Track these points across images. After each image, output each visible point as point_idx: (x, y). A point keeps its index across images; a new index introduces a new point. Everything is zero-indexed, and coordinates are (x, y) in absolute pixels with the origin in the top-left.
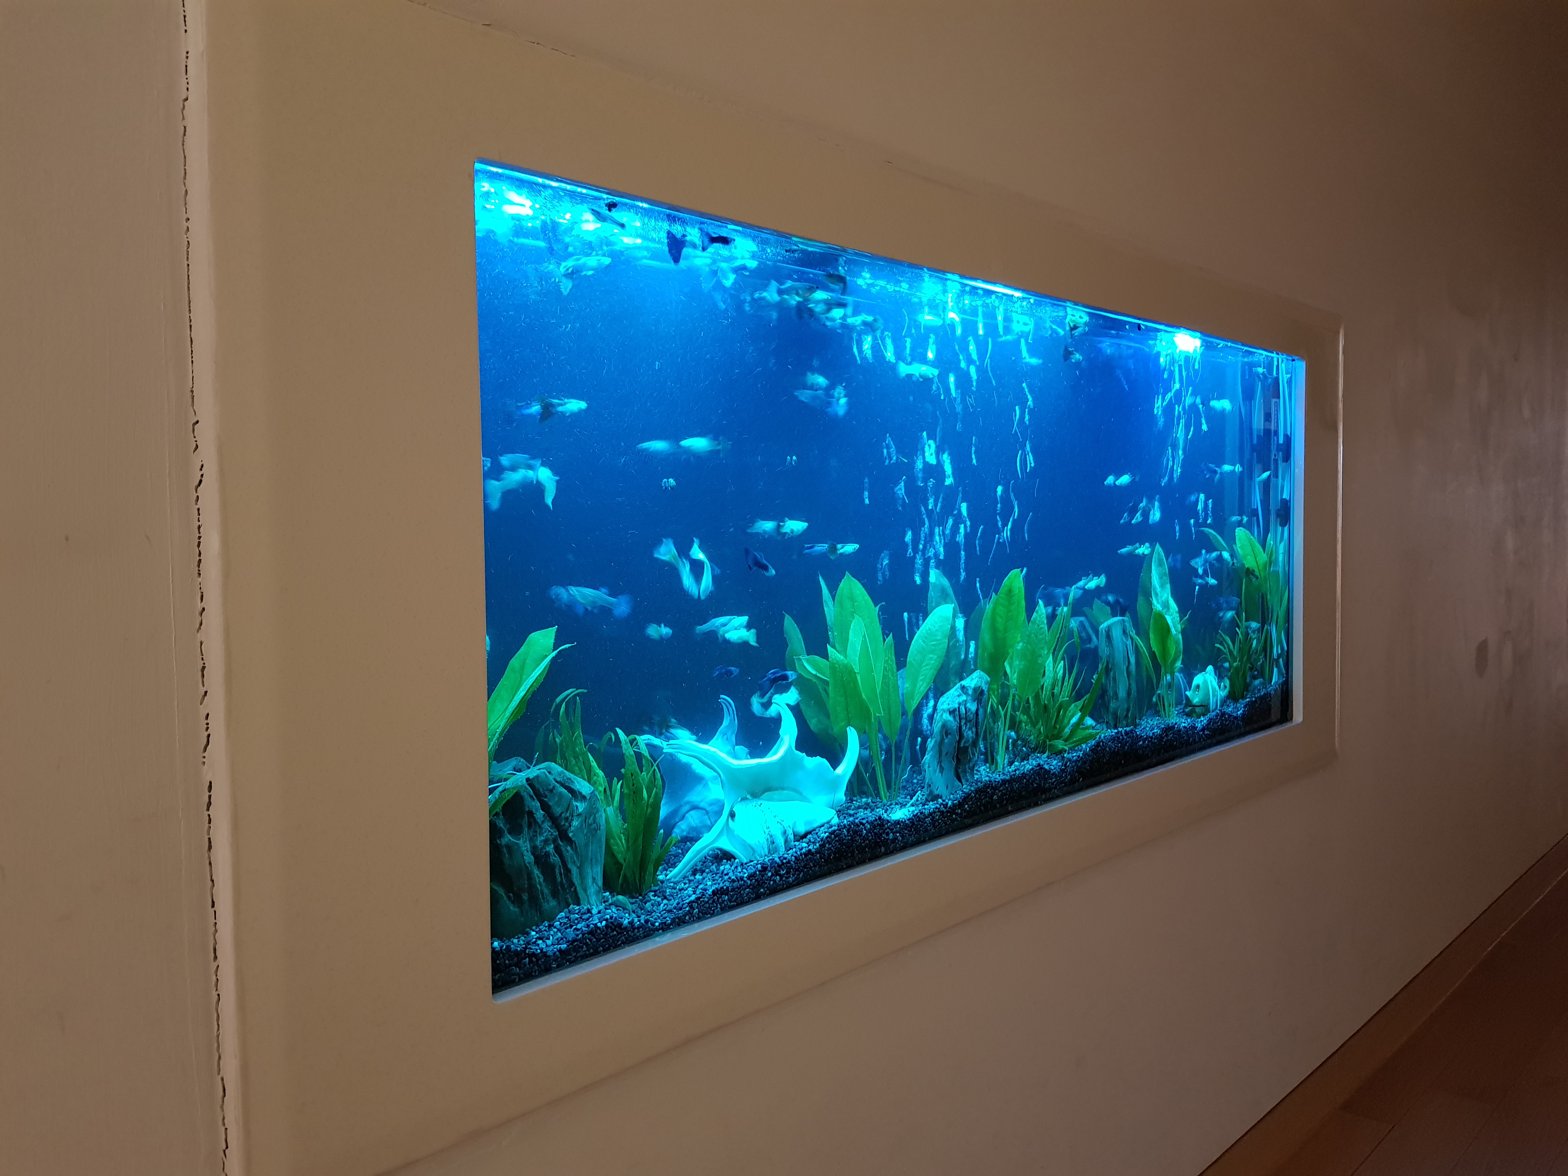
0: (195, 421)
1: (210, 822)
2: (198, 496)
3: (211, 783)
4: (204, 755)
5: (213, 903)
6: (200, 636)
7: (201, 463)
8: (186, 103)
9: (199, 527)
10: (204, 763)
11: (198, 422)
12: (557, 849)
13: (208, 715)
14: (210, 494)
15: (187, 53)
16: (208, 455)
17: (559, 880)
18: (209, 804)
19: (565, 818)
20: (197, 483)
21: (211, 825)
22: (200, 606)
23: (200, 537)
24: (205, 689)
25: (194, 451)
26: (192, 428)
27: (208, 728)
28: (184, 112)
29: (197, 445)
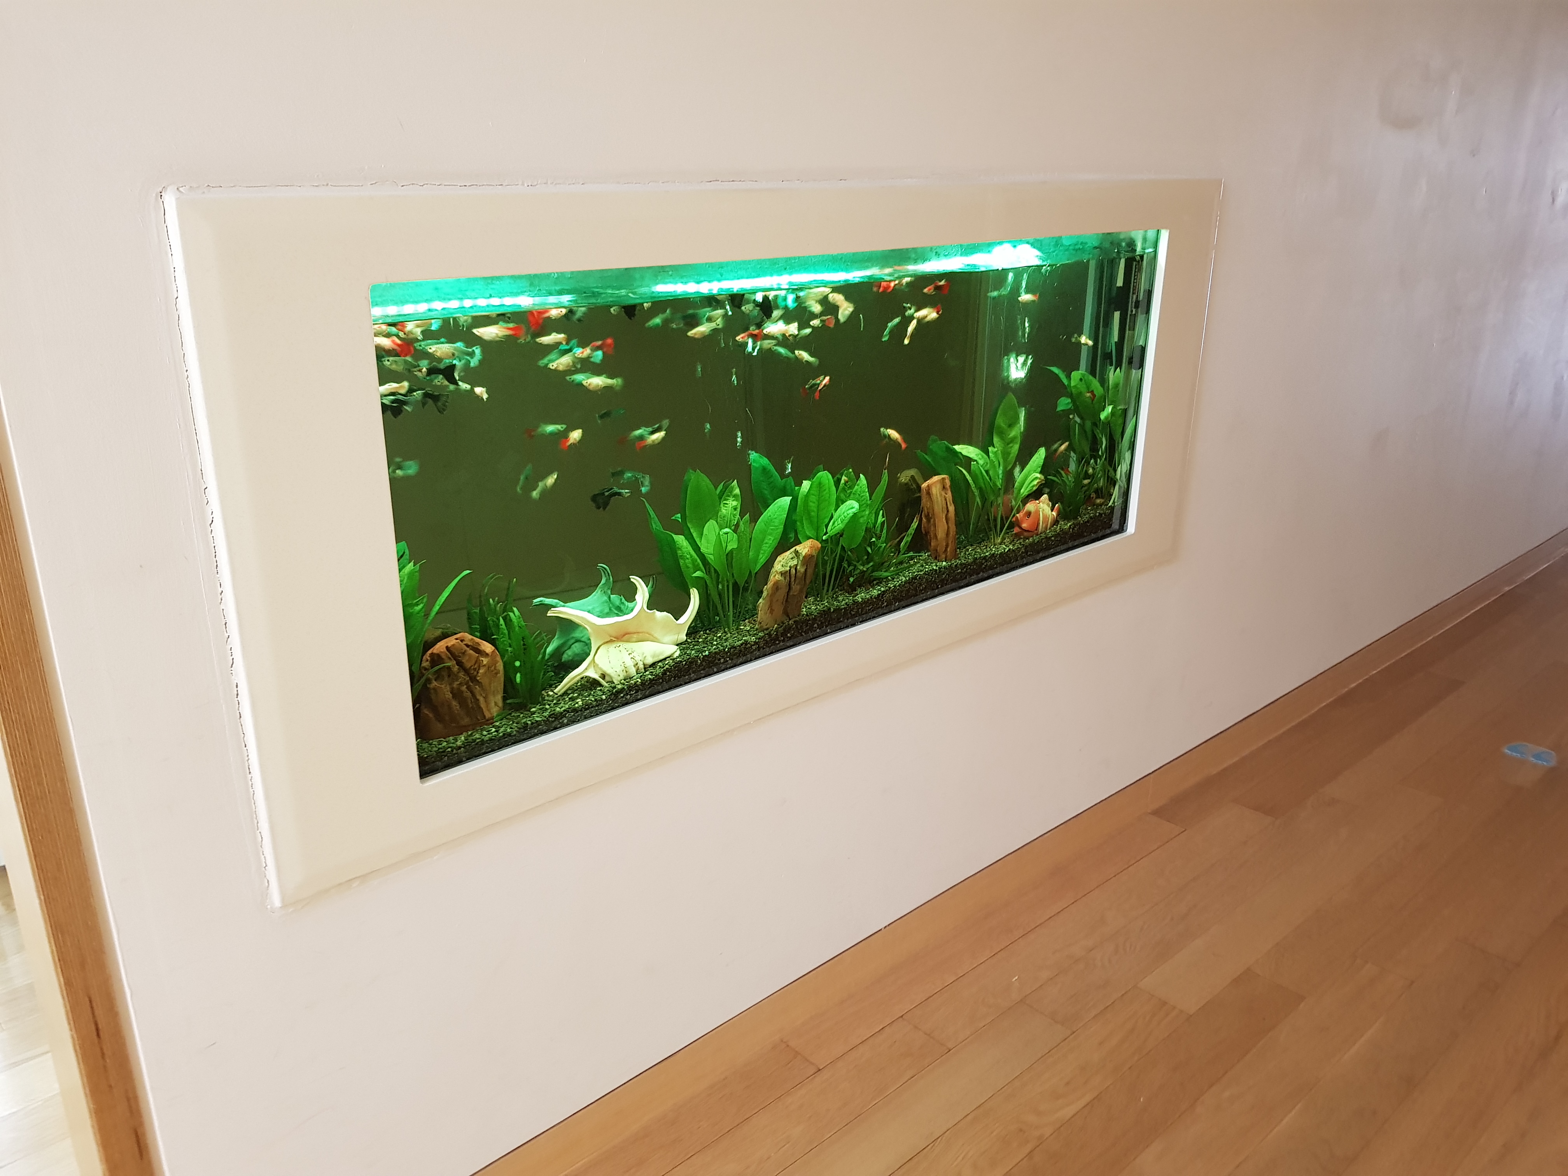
0: (206, 487)
1: (239, 704)
2: (212, 530)
3: (237, 683)
4: (231, 669)
5: (245, 745)
6: (222, 607)
7: (211, 511)
8: (177, 300)
9: (214, 547)
10: (232, 673)
11: (206, 488)
12: (468, 688)
13: (231, 648)
14: (218, 527)
15: (174, 268)
16: (215, 505)
17: (471, 706)
18: (237, 695)
19: (474, 669)
20: (211, 522)
21: (240, 705)
22: (220, 590)
23: (215, 553)
24: (228, 635)
25: (207, 504)
26: (204, 491)
27: (232, 655)
28: (177, 305)
29: (208, 501)
